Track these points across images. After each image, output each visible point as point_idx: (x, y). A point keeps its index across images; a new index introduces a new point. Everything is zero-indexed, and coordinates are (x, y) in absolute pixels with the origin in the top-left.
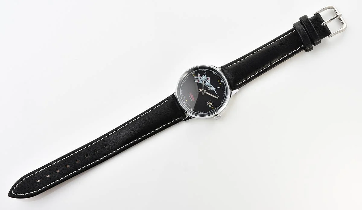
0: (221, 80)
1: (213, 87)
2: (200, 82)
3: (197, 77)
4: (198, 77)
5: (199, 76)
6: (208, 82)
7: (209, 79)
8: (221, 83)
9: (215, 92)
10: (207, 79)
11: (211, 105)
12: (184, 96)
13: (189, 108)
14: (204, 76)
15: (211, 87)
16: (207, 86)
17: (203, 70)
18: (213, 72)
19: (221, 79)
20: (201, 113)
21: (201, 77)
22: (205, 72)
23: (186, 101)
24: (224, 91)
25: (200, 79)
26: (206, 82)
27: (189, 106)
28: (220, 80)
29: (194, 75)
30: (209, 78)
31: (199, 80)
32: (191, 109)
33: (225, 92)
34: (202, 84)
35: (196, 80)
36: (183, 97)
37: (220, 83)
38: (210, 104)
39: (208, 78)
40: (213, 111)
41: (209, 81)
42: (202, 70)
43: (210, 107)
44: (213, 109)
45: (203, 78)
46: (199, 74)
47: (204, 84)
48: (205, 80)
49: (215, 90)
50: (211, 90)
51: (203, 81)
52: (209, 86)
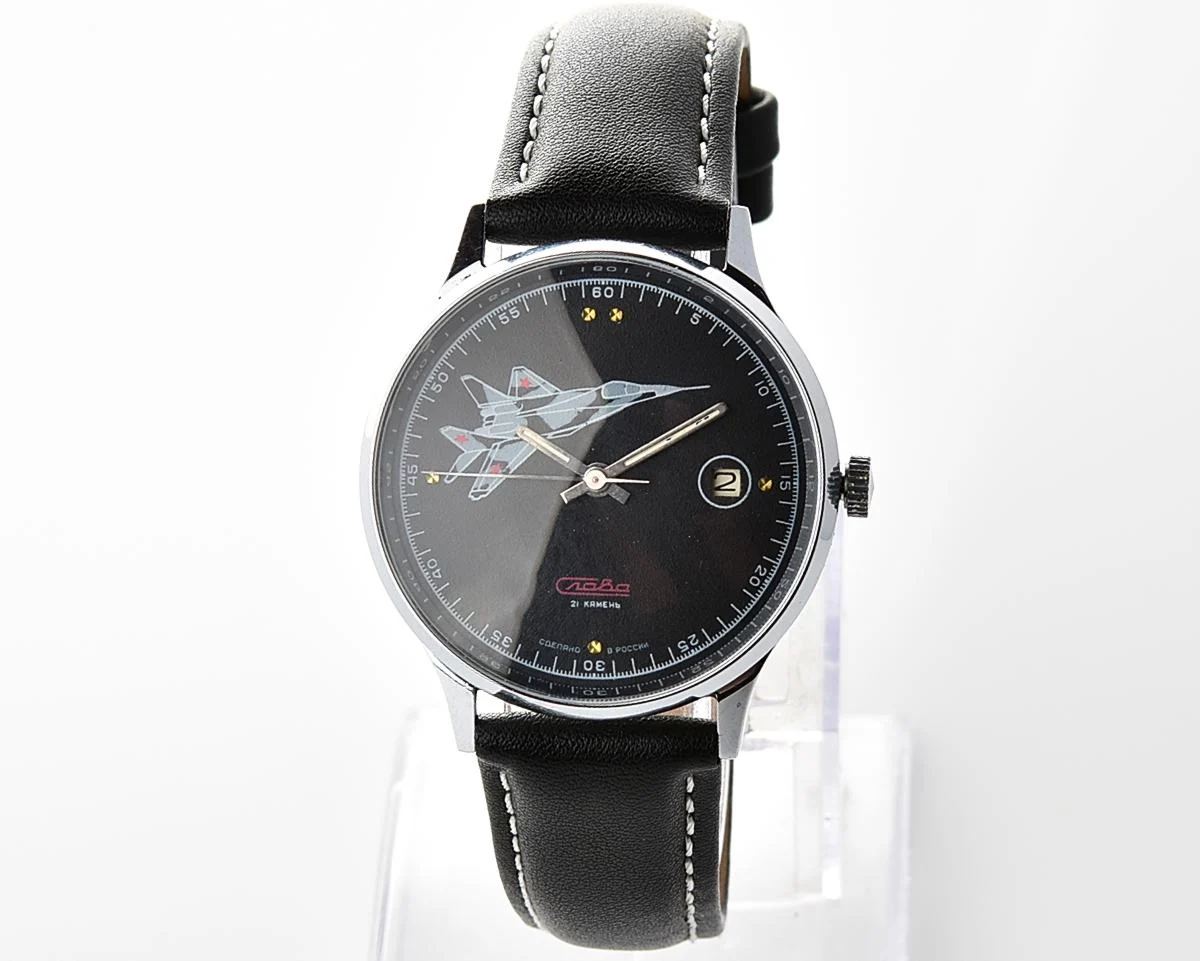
0: (596, 293)
1: (610, 389)
2: (516, 459)
3: (462, 463)
4: (472, 452)
5: (461, 439)
6: (548, 400)
7: (535, 379)
8: (615, 302)
9: (662, 391)
10: (524, 391)
11: (737, 485)
12: (552, 645)
13: (662, 658)
14: (483, 400)
15: (600, 401)
16: (577, 421)
17: (433, 381)
18: (495, 319)
19: (589, 288)
20: (754, 591)
21: (478, 432)
22: (454, 377)
23: (595, 657)
25: (488, 442)
26: (541, 412)
27: (646, 652)
28: (591, 302)
30: (528, 374)
31: (494, 454)
32: (678, 653)
33: (704, 320)
34: (540, 454)
36: (553, 652)
37: (617, 315)
38: (731, 484)
39: (516, 378)
40: (788, 495)
41: (548, 389)
42: (430, 393)
43: (746, 497)
44: (775, 485)
45: (492, 418)
46: (443, 431)
47: (550, 435)
48: (518, 411)
49: (645, 386)
50: (625, 409)
51: (516, 435)
52: (581, 409)
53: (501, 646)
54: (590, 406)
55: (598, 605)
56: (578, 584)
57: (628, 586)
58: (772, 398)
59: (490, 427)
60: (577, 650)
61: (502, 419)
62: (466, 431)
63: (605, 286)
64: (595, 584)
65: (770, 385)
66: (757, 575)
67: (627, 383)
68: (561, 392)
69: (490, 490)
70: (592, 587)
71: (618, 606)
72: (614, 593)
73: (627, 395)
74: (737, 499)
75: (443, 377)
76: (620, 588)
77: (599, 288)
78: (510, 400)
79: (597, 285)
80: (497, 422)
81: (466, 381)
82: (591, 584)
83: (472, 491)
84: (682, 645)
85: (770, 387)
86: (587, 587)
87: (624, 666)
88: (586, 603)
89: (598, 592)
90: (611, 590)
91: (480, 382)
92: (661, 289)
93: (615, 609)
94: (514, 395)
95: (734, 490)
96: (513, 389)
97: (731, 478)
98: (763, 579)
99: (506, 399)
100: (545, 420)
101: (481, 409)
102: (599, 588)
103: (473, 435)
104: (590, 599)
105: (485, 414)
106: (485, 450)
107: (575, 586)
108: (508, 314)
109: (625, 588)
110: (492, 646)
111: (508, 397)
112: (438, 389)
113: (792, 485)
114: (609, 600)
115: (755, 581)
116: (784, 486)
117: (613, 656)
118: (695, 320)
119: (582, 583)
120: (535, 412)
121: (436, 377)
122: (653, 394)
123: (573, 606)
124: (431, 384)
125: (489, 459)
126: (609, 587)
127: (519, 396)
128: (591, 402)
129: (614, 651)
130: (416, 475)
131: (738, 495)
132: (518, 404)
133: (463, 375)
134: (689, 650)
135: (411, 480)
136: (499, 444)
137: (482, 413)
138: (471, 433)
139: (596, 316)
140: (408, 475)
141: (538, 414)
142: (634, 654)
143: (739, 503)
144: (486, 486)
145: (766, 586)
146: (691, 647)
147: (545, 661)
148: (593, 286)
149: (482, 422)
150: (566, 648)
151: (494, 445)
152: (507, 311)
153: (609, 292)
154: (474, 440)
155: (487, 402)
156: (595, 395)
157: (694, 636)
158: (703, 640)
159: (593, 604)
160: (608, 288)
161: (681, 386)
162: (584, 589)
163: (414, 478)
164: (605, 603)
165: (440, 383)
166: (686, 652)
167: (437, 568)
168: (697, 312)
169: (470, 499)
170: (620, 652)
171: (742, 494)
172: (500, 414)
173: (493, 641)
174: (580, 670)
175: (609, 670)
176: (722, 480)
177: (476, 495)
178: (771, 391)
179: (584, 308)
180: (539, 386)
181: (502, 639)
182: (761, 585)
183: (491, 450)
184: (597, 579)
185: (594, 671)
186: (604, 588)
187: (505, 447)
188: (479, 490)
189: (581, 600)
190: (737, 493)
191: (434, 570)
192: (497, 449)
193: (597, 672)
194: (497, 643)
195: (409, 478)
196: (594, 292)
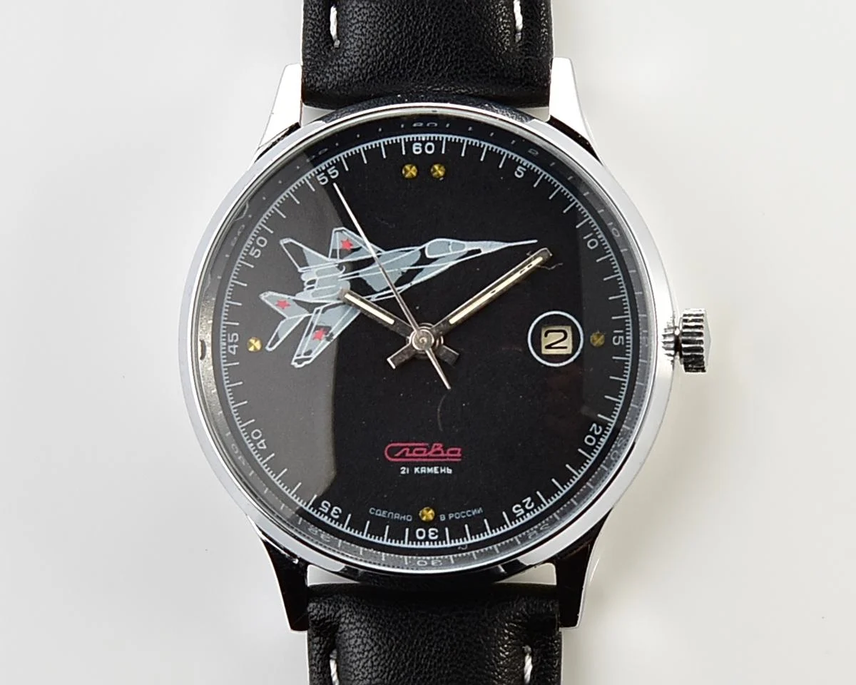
0: (417, 150)
1: (433, 247)
3: (284, 329)
4: (293, 318)
5: (283, 304)
6: (370, 261)
8: (436, 158)
9: (488, 247)
11: (568, 343)
12: (383, 514)
13: (497, 523)
14: (304, 263)
15: (424, 260)
17: (254, 246)
18: (313, 180)
19: (409, 145)
20: (590, 450)
21: (299, 297)
22: (273, 241)
23: (428, 524)
24: (519, 173)
25: (310, 307)
26: (363, 274)
27: (479, 518)
28: (411, 158)
29: (256, 345)
30: (349, 233)
31: (317, 319)
32: (513, 517)
33: (529, 172)
34: (364, 318)
35: (305, 344)
36: (384, 521)
37: (439, 171)
38: (562, 341)
39: (337, 240)
40: (622, 350)
41: (371, 250)
42: (248, 258)
43: (577, 354)
44: (608, 340)
45: (313, 282)
46: (263, 297)
47: (374, 298)
48: (340, 274)
49: (470, 243)
50: (450, 268)
51: (339, 299)
52: (405, 269)
53: (330, 517)
54: (415, 265)
55: (430, 470)
56: (408, 450)
57: (459, 450)
58: (601, 251)
59: (312, 291)
60: (408, 518)
61: (322, 283)
62: (286, 296)
63: (426, 142)
64: (425, 450)
65: (599, 237)
66: (592, 434)
67: (451, 241)
68: (384, 253)
69: (313, 356)
70: (422, 452)
71: (450, 471)
72: (445, 457)
73: (452, 253)
74: (568, 357)
75: (262, 242)
76: (451, 452)
77: (420, 144)
78: (331, 263)
79: (417, 141)
80: (319, 286)
81: (285, 245)
82: (422, 449)
83: (295, 358)
84: (517, 509)
85: (599, 240)
86: (417, 452)
87: (458, 533)
88: (416, 470)
89: (428, 457)
90: (442, 455)
91: (300, 245)
92: (483, 143)
93: (446, 474)
94: (336, 257)
95: (565, 348)
96: (334, 251)
97: (562, 335)
98: (598, 438)
99: (327, 262)
100: (368, 282)
101: (301, 273)
102: (430, 454)
103: (295, 300)
104: (420, 465)
105: (306, 278)
106: (307, 315)
107: (405, 451)
108: (327, 175)
109: (456, 452)
110: (321, 518)
111: (329, 259)
112: (257, 253)
113: (625, 340)
114: (440, 465)
115: (590, 440)
116: (617, 341)
117: (447, 523)
118: (519, 174)
119: (412, 449)
120: (358, 274)
121: (254, 242)
122: (479, 251)
123: (403, 472)
124: (250, 249)
125: (312, 324)
126: (439, 452)
127: (341, 258)
128: (415, 262)
129: (447, 517)
130: (236, 344)
131: (570, 352)
132: (340, 267)
133: (282, 238)
134: (525, 514)
135: (232, 349)
136: (321, 308)
137: (303, 278)
138: (292, 298)
139: (418, 174)
140: (228, 344)
141: (360, 276)
142: (467, 520)
143: (572, 360)
144: (309, 353)
145: (602, 445)
146: (527, 511)
147: (377, 530)
148: (413, 142)
149: (304, 287)
150: (397, 516)
151: (316, 309)
152: (325, 171)
153: (430, 148)
154: (296, 305)
155: (307, 265)
156: (419, 255)
157: (529, 499)
158: (538, 503)
159: (423, 470)
160: (428, 144)
161: (507, 242)
162: (414, 454)
163: (235, 346)
164: (436, 468)
165: (259, 247)
166: (521, 516)
167: (261, 438)
168: (522, 165)
169: (293, 366)
170: (454, 518)
171: (574, 351)
172: (322, 277)
173: (322, 512)
174: (412, 538)
175: (442, 538)
176: (554, 337)
177: (299, 361)
178: (600, 243)
179: (404, 165)
180: (361, 248)
181: (331, 509)
182: (596, 444)
183: (313, 315)
184: (427, 444)
185: (427, 539)
186: (435, 453)
187: (329, 311)
188: (302, 357)
189: (411, 466)
190: (569, 351)
191: (259, 440)
192: (320, 313)
193: (430, 541)
194: (325, 514)
195: (230, 347)
196: (414, 148)
